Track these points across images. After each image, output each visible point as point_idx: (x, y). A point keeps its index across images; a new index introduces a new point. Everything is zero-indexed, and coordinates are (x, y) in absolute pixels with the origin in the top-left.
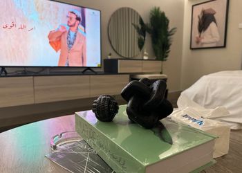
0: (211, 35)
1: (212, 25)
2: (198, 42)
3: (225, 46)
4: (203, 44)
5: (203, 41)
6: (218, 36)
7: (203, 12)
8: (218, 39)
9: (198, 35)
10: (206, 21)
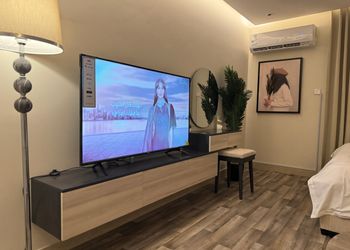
0: (283, 98)
1: (284, 86)
2: (266, 105)
3: (299, 112)
4: (272, 107)
5: (272, 104)
6: (291, 100)
7: (273, 71)
8: (291, 104)
9: (266, 97)
10: (276, 81)
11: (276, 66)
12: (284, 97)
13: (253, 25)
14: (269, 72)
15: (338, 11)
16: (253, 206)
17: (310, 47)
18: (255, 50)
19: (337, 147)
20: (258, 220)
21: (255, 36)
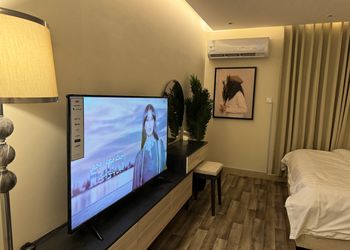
1: (239, 94)
2: (222, 111)
3: (252, 119)
4: (228, 113)
5: (228, 110)
6: (245, 106)
7: (229, 78)
8: (245, 111)
9: (222, 103)
10: (232, 88)
11: (233, 73)
12: (239, 104)
13: (210, 29)
14: (225, 79)
15: (290, 27)
16: (226, 223)
17: (264, 58)
18: (212, 55)
19: (285, 153)
20: (237, 242)
21: (214, 41)
